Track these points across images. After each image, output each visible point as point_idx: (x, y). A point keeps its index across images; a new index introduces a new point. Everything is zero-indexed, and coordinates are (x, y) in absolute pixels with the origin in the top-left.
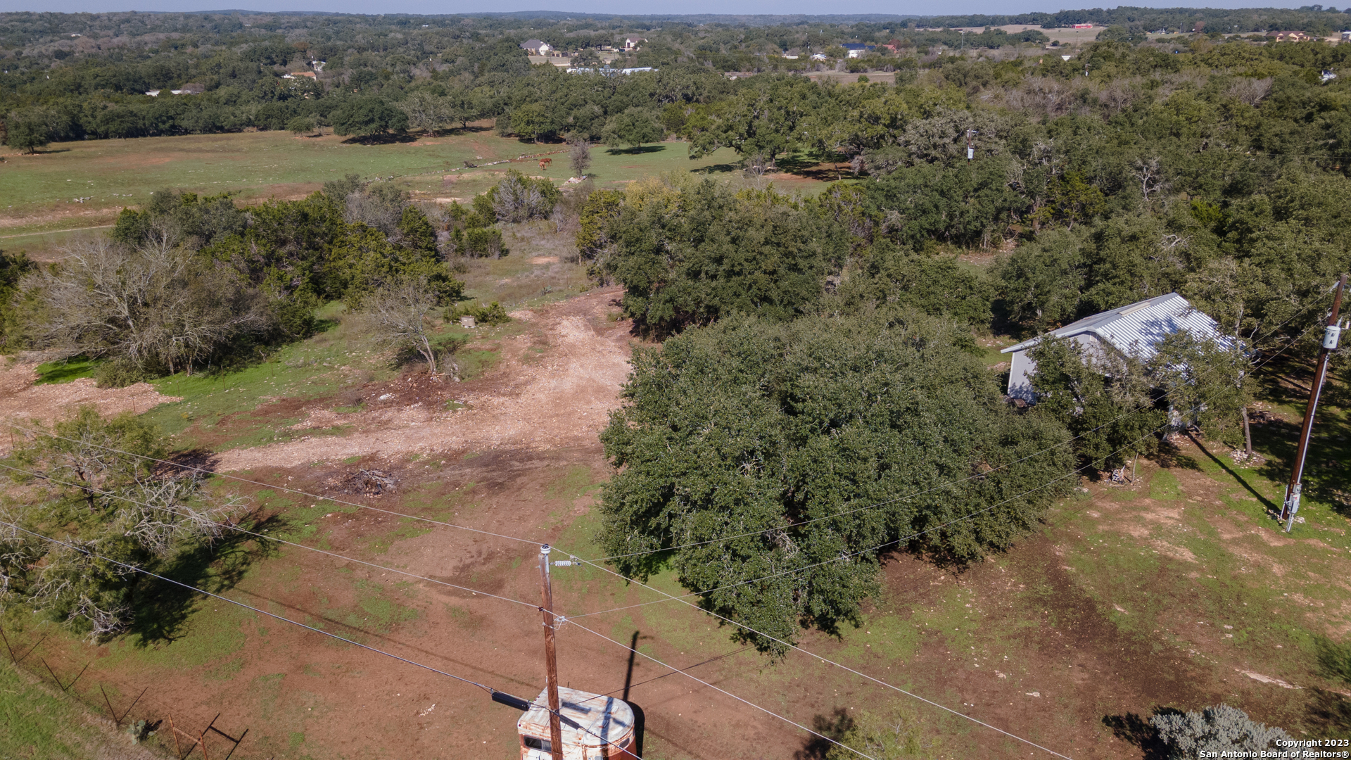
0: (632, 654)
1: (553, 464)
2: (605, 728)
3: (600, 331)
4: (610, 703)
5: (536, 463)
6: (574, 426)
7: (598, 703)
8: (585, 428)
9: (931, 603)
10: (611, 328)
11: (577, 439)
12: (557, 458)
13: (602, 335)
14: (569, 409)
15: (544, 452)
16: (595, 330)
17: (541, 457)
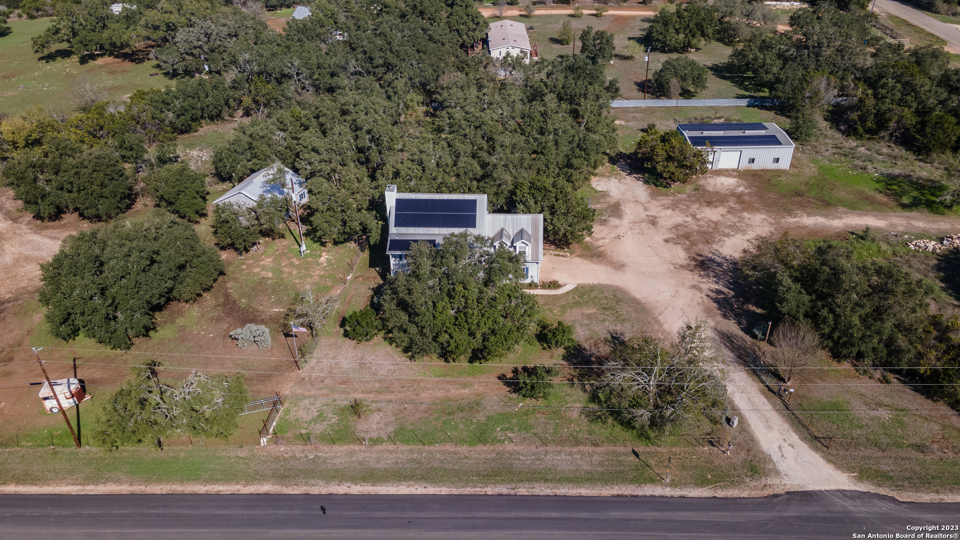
0: (75, 364)
1: (16, 303)
2: (69, 387)
3: (15, 220)
4: (68, 380)
5: (7, 305)
6: (20, 281)
7: (65, 381)
8: (26, 282)
9: (183, 316)
10: (21, 217)
11: (24, 288)
12: (16, 299)
13: (17, 222)
14: (14, 273)
15: (9, 298)
16: (12, 220)
17: (8, 301)
